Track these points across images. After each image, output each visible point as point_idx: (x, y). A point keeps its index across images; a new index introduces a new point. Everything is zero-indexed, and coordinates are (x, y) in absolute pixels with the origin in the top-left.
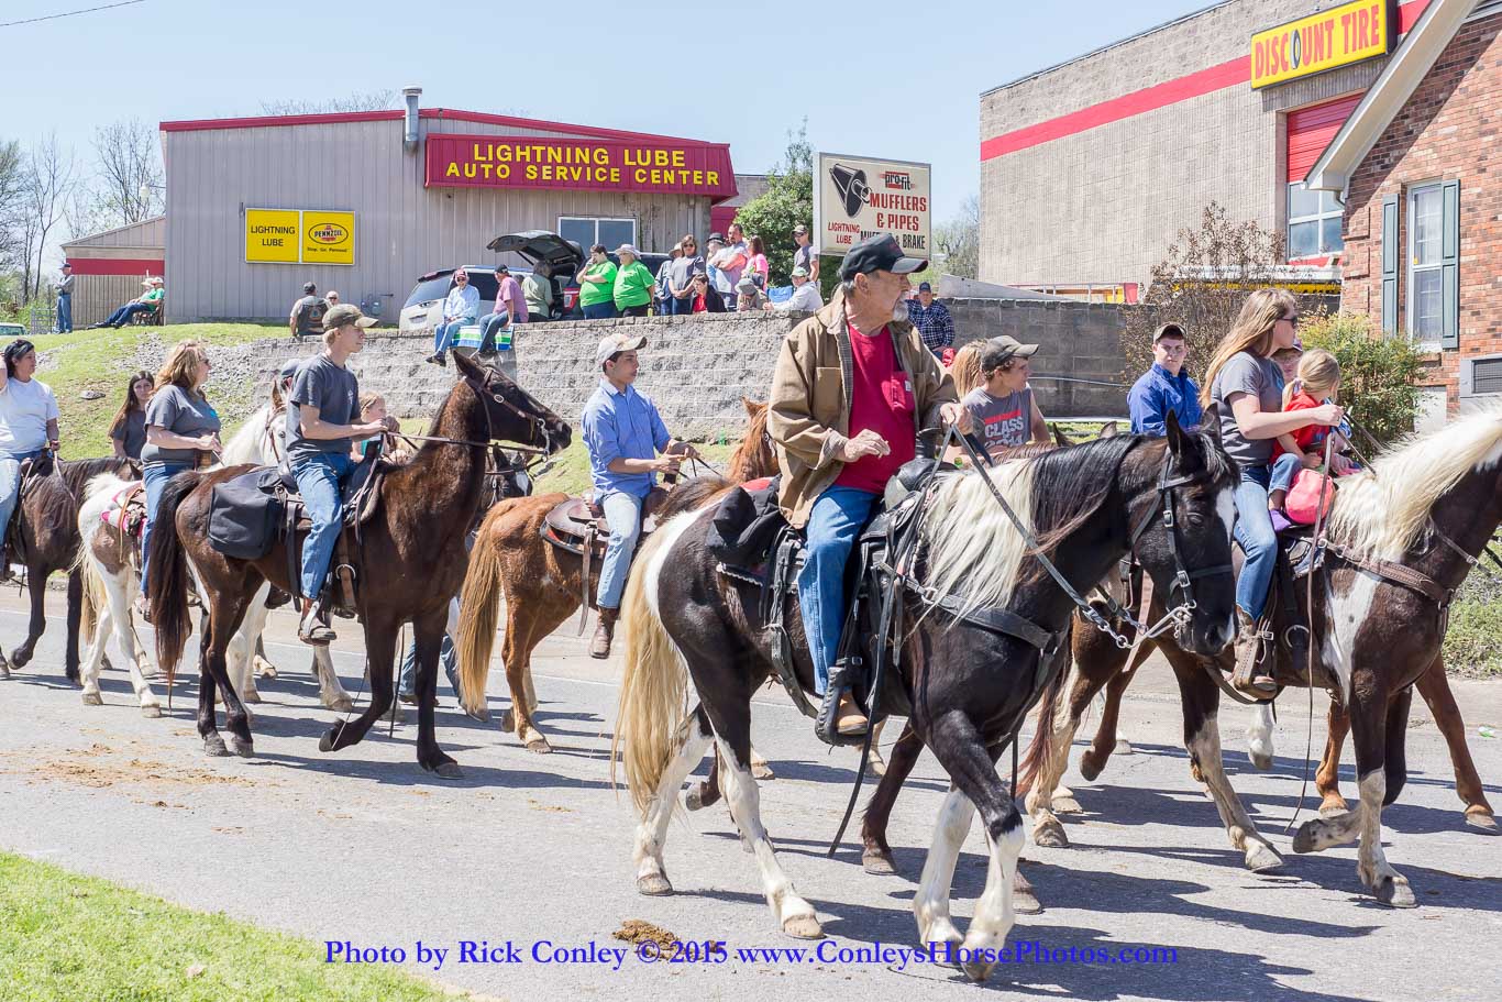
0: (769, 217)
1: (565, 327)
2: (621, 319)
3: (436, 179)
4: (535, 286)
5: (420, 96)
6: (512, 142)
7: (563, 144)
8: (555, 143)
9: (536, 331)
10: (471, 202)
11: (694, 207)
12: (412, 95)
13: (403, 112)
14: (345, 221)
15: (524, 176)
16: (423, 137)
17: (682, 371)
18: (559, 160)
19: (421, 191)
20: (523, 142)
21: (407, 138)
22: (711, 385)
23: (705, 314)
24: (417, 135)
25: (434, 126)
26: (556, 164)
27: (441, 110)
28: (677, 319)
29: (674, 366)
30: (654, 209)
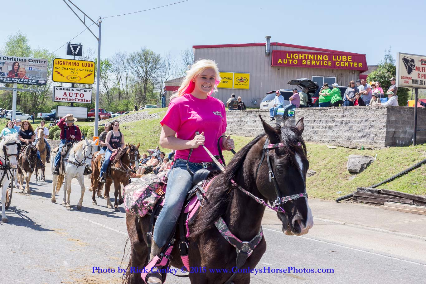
0: (378, 77)
1: (312, 110)
2: (330, 107)
3: (275, 64)
4: (303, 96)
5: (270, 39)
6: (299, 53)
7: (314, 54)
8: (311, 53)
9: (302, 110)
10: (285, 70)
11: (354, 74)
12: (268, 38)
13: (265, 44)
14: (247, 76)
15: (302, 64)
16: (271, 51)
17: (350, 125)
18: (313, 58)
19: (270, 67)
20: (302, 53)
21: (266, 51)
22: (359, 130)
23: (358, 106)
24: (269, 50)
25: (275, 48)
26: (312, 60)
27: (277, 43)
28: (348, 107)
29: (347, 123)
30: (341, 74)
